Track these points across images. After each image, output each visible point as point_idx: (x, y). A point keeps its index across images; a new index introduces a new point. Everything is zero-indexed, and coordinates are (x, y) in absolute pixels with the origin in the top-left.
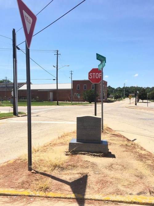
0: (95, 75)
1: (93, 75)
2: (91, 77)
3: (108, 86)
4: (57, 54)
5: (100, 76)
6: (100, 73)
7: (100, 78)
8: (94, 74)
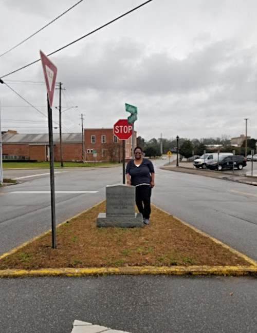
0: (123, 128)
1: (119, 129)
2: (117, 131)
3: (137, 136)
4: (60, 89)
5: (129, 129)
6: (129, 126)
7: (129, 132)
8: (121, 127)
